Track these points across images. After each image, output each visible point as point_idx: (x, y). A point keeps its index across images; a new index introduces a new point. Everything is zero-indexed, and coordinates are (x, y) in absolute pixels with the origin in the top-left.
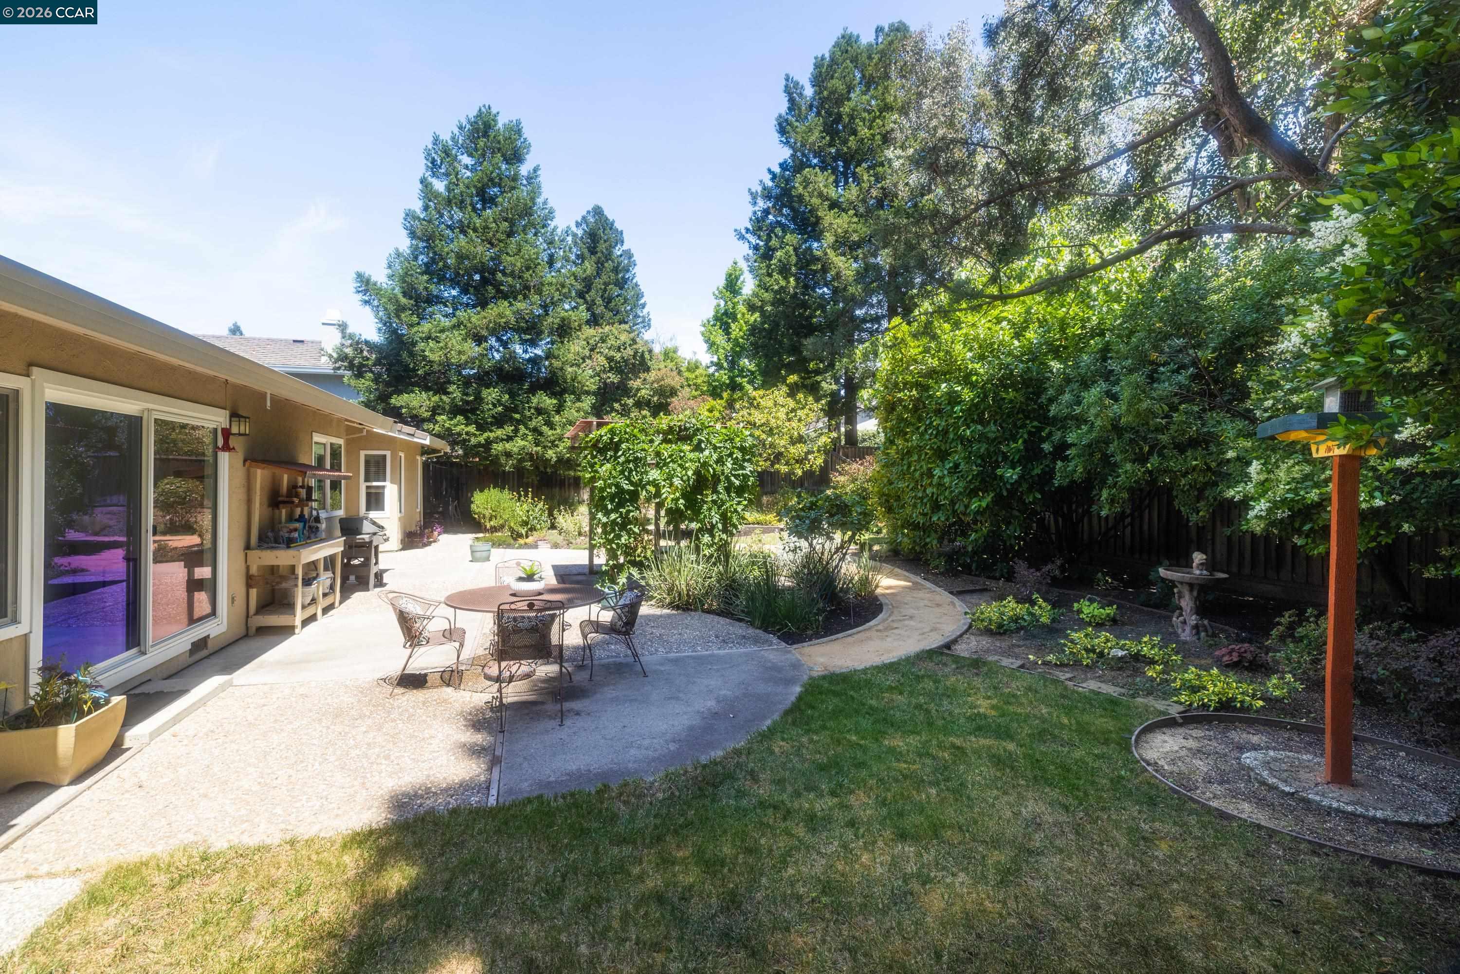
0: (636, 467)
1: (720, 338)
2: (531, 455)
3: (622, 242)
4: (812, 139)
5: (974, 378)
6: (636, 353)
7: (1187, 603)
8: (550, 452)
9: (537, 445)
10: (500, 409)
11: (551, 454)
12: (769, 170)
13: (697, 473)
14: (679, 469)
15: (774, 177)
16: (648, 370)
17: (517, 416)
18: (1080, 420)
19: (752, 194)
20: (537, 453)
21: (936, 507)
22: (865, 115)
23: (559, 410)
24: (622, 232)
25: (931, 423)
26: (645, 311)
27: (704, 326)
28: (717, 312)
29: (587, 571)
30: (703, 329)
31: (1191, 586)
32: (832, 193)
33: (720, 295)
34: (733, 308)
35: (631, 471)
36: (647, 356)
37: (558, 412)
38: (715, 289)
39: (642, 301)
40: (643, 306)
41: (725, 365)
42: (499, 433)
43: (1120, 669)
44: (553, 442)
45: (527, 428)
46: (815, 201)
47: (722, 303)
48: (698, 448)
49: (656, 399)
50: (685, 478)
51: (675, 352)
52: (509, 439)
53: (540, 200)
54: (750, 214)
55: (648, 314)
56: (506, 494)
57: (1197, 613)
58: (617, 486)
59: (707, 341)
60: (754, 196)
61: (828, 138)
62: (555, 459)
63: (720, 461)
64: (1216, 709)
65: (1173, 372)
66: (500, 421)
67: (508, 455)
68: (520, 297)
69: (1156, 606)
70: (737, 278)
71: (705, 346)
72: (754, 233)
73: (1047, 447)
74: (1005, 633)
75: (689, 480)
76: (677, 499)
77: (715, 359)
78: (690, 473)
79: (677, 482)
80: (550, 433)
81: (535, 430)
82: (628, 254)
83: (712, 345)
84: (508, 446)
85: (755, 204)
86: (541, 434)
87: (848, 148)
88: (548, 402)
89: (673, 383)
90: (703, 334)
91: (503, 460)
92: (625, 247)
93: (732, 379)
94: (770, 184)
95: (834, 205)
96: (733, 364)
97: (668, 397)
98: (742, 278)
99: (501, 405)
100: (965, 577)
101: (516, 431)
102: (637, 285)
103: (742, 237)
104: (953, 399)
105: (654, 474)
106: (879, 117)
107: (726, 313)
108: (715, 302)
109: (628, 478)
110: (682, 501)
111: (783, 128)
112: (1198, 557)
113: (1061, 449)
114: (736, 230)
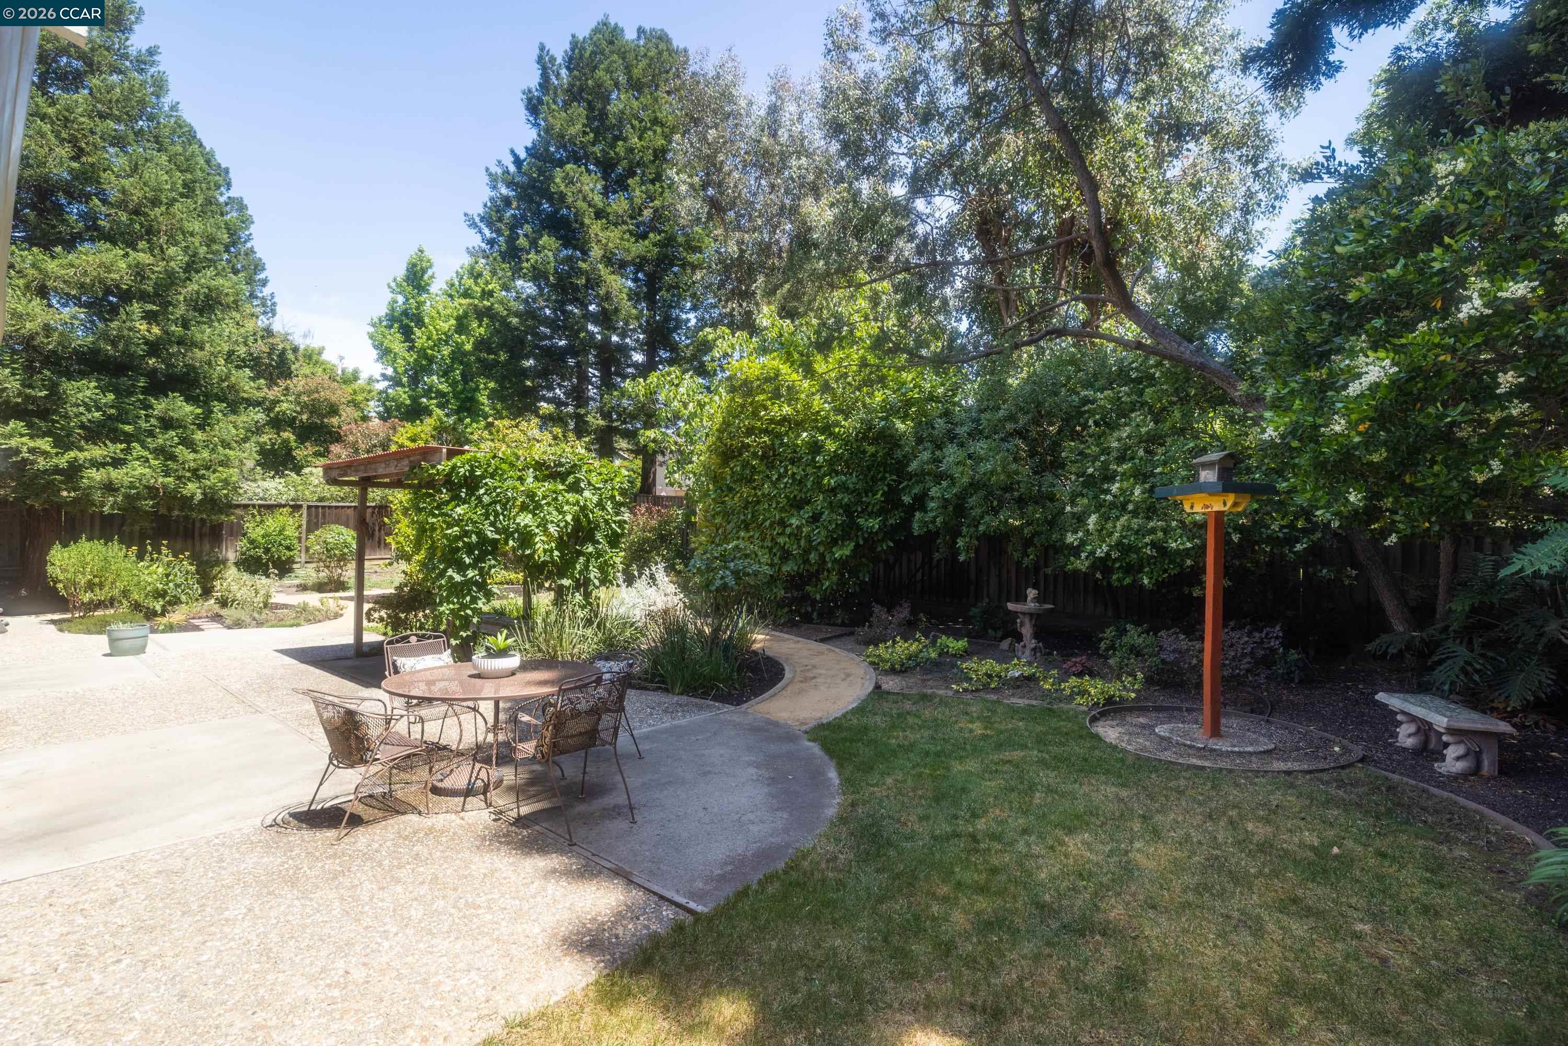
0: (505, 509)
1: (398, 345)
2: (150, 488)
3: (229, 186)
4: (572, 131)
5: (837, 430)
6: (273, 348)
7: (1027, 630)
8: (191, 486)
9: (167, 475)
10: (97, 414)
11: (192, 488)
12: (512, 152)
13: (576, 519)
14: (555, 513)
15: (518, 162)
16: (288, 375)
17: (128, 428)
18: (939, 477)
19: (490, 175)
20: (164, 486)
21: (786, 556)
22: (635, 123)
23: (203, 423)
24: (227, 171)
25: (786, 471)
26: (266, 291)
27: (374, 325)
28: (393, 310)
29: (352, 652)
30: (372, 330)
31: (1031, 615)
32: (598, 199)
33: (398, 288)
34: (418, 308)
35: (497, 515)
36: (291, 356)
37: (201, 427)
38: (390, 280)
39: (262, 276)
40: (264, 283)
41: (405, 380)
42: (96, 452)
43: (1018, 687)
44: (195, 471)
45: (144, 447)
46: (581, 204)
47: (400, 299)
48: (575, 488)
49: (305, 417)
50: (562, 524)
51: (320, 354)
52: (117, 463)
53: (167, 101)
54: (486, 199)
55: (272, 295)
56: (115, 550)
57: (1035, 638)
58: (480, 534)
59: (378, 346)
60: (493, 178)
61: (592, 135)
62: (199, 496)
63: (600, 505)
64: (1104, 705)
65: (1002, 440)
66: (94, 433)
67: (109, 487)
68: (142, 244)
69: (980, 637)
70: (424, 271)
71: (374, 353)
72: (490, 225)
73: (907, 499)
74: (905, 671)
75: (566, 527)
76: (551, 551)
77: (390, 371)
78: (569, 518)
79: (552, 529)
80: (192, 456)
81: (160, 452)
82: (241, 206)
83: (385, 353)
84: (116, 475)
85: (494, 188)
86: (173, 457)
87: (616, 153)
88: (185, 409)
89: (334, 399)
90: (371, 337)
91: (97, 496)
92: (232, 193)
93: (414, 399)
94: (512, 168)
95: (599, 214)
96: (415, 380)
97: (325, 416)
98: (430, 272)
99: (98, 409)
100: (806, 626)
101: (128, 450)
102: (252, 250)
103: (473, 225)
104: (815, 448)
105: (525, 519)
106: (650, 129)
107: (405, 313)
108: (389, 296)
109: (493, 524)
110: (556, 553)
111: (534, 107)
112: (1032, 593)
113: (920, 502)
114: (466, 215)
